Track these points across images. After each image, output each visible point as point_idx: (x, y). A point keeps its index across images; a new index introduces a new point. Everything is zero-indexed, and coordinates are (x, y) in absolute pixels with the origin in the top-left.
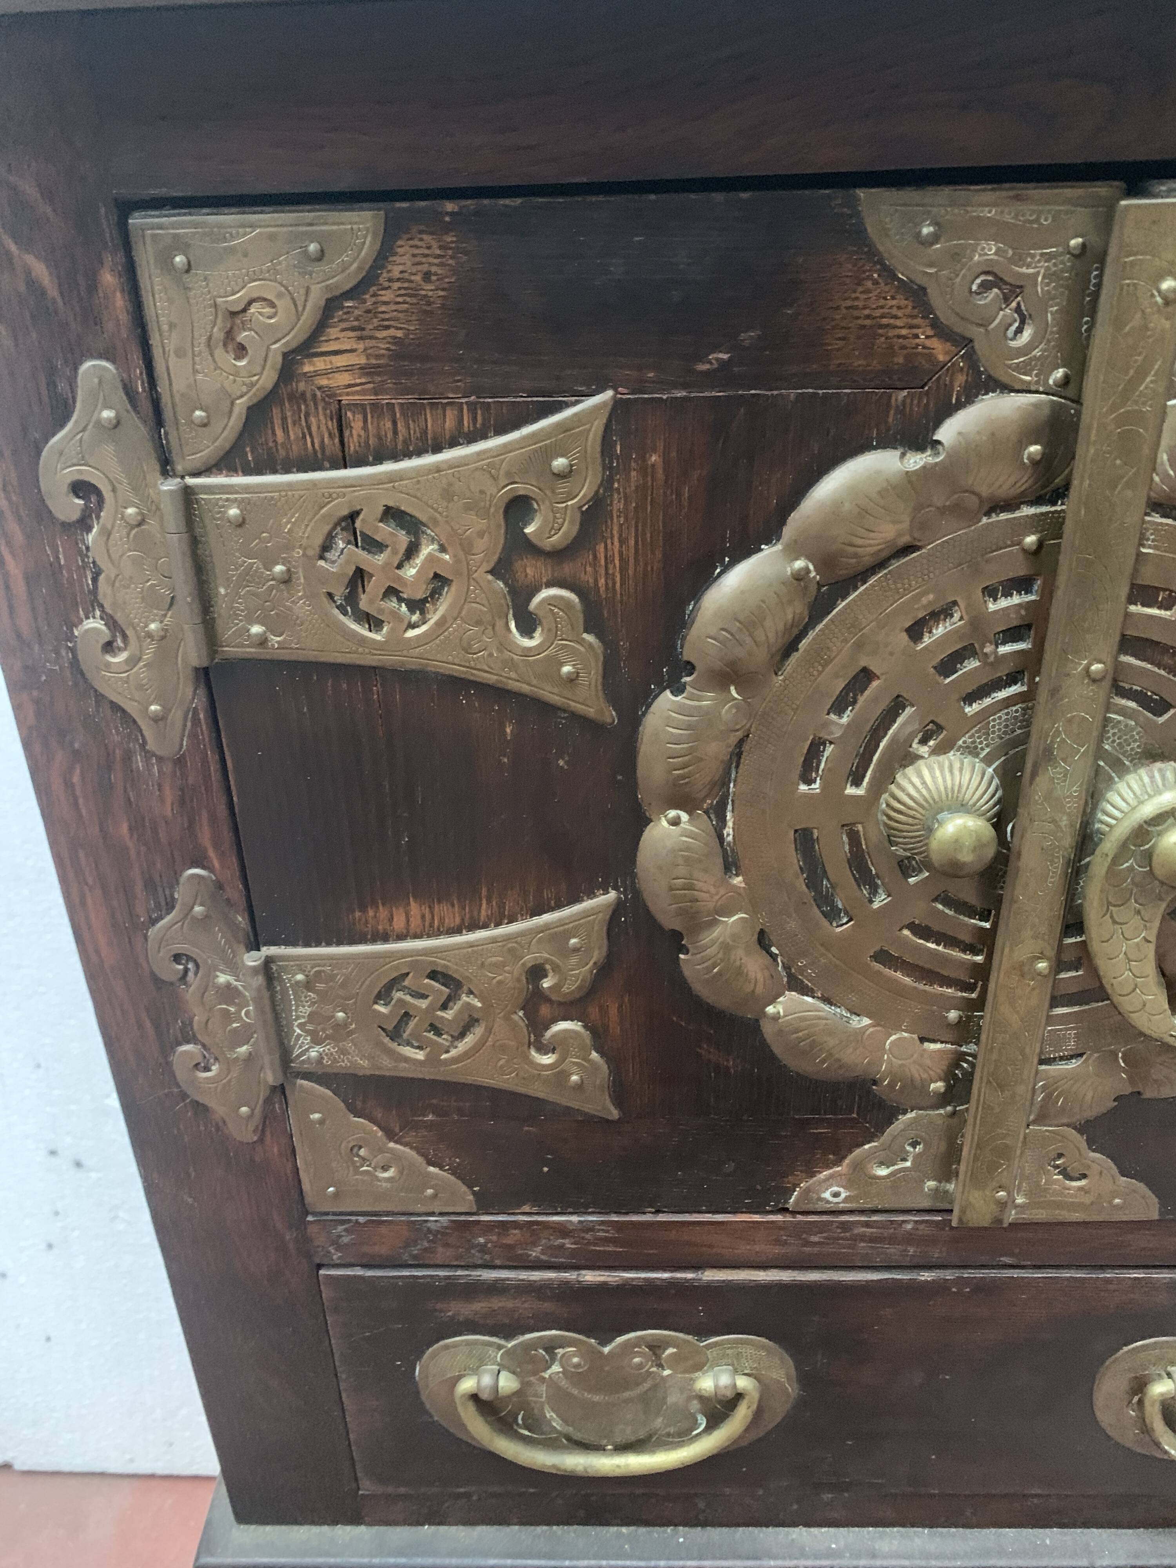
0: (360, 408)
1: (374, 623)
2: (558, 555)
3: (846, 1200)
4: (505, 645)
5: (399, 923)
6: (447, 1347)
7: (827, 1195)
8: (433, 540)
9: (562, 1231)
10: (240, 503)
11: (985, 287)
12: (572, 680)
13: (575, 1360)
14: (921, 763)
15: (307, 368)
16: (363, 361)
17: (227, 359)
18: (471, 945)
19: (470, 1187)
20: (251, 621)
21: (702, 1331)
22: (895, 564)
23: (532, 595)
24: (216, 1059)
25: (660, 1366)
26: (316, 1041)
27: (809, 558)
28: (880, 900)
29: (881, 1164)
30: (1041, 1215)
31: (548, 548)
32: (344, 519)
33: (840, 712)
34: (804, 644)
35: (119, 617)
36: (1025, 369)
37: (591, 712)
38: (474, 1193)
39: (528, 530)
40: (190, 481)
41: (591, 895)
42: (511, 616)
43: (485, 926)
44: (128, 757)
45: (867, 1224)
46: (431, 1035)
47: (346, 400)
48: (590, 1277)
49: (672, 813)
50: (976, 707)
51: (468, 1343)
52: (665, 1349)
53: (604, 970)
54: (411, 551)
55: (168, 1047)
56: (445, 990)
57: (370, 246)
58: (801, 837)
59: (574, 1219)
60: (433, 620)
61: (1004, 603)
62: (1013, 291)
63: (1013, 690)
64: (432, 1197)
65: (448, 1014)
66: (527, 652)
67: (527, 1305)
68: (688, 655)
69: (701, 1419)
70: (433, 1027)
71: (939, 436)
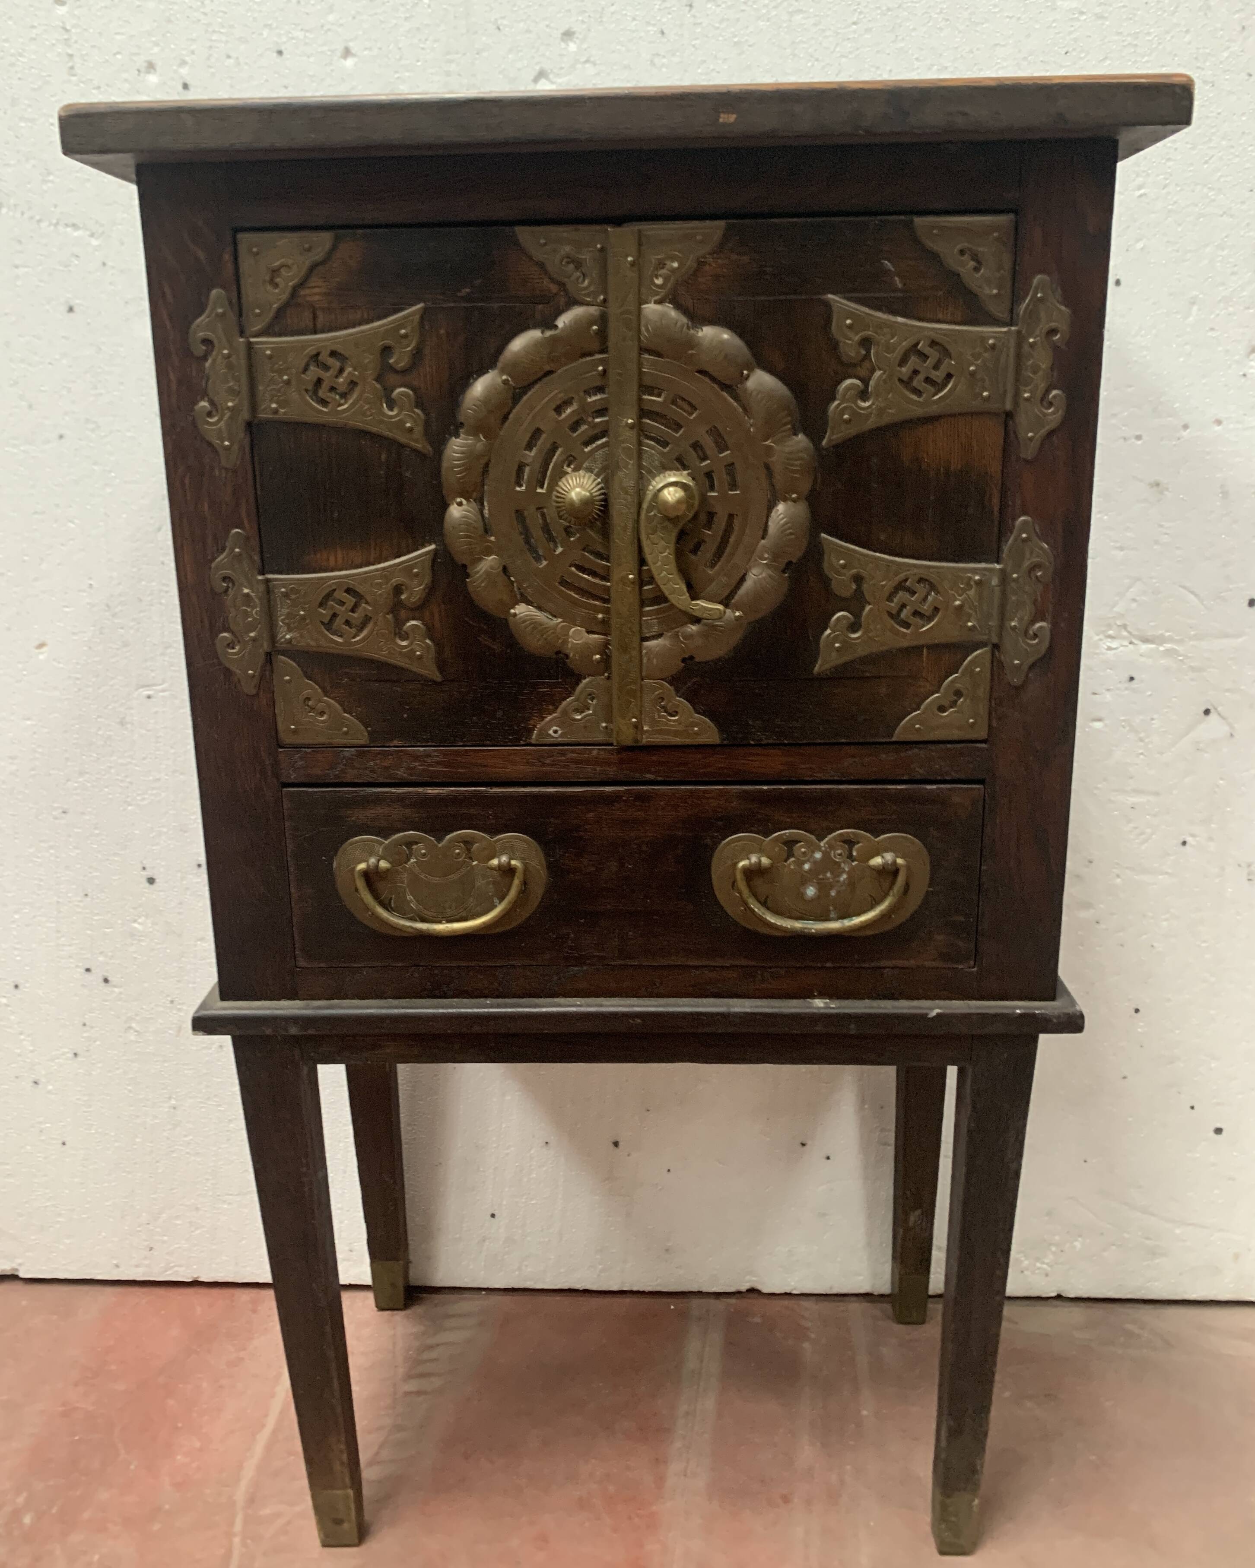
0: (323, 309)
1: (324, 402)
2: (404, 372)
3: (561, 736)
4: (381, 414)
5: (332, 563)
6: (351, 844)
7: (551, 732)
8: (351, 366)
9: (415, 758)
10: (272, 349)
11: (568, 263)
12: (411, 430)
13: (423, 851)
14: (568, 477)
15: (302, 293)
16: (324, 290)
17: (269, 288)
18: (366, 573)
19: (366, 728)
20: (271, 401)
21: (493, 831)
22: (545, 380)
23: (392, 391)
24: (239, 642)
25: (471, 858)
26: (290, 630)
27: (509, 375)
28: (559, 550)
29: (577, 712)
30: (658, 739)
31: (399, 369)
32: (314, 356)
33: (530, 449)
34: (511, 416)
35: (216, 399)
36: (588, 295)
37: (419, 446)
38: (369, 732)
39: (391, 361)
40: (252, 340)
41: (423, 546)
42: (384, 400)
43: (374, 564)
44: (212, 469)
45: (573, 751)
46: (347, 628)
47: (317, 306)
48: (432, 791)
49: (458, 500)
50: (589, 448)
51: (362, 840)
52: (472, 845)
53: (431, 590)
54: (341, 371)
55: (214, 634)
56: (354, 600)
57: (328, 246)
58: (519, 514)
59: (421, 749)
60: (350, 402)
61: (594, 398)
62: (578, 265)
63: (604, 440)
64: (346, 733)
65: (355, 615)
66: (391, 417)
67: (396, 812)
68: (461, 418)
69: (496, 900)
70: (347, 623)
71: (557, 323)
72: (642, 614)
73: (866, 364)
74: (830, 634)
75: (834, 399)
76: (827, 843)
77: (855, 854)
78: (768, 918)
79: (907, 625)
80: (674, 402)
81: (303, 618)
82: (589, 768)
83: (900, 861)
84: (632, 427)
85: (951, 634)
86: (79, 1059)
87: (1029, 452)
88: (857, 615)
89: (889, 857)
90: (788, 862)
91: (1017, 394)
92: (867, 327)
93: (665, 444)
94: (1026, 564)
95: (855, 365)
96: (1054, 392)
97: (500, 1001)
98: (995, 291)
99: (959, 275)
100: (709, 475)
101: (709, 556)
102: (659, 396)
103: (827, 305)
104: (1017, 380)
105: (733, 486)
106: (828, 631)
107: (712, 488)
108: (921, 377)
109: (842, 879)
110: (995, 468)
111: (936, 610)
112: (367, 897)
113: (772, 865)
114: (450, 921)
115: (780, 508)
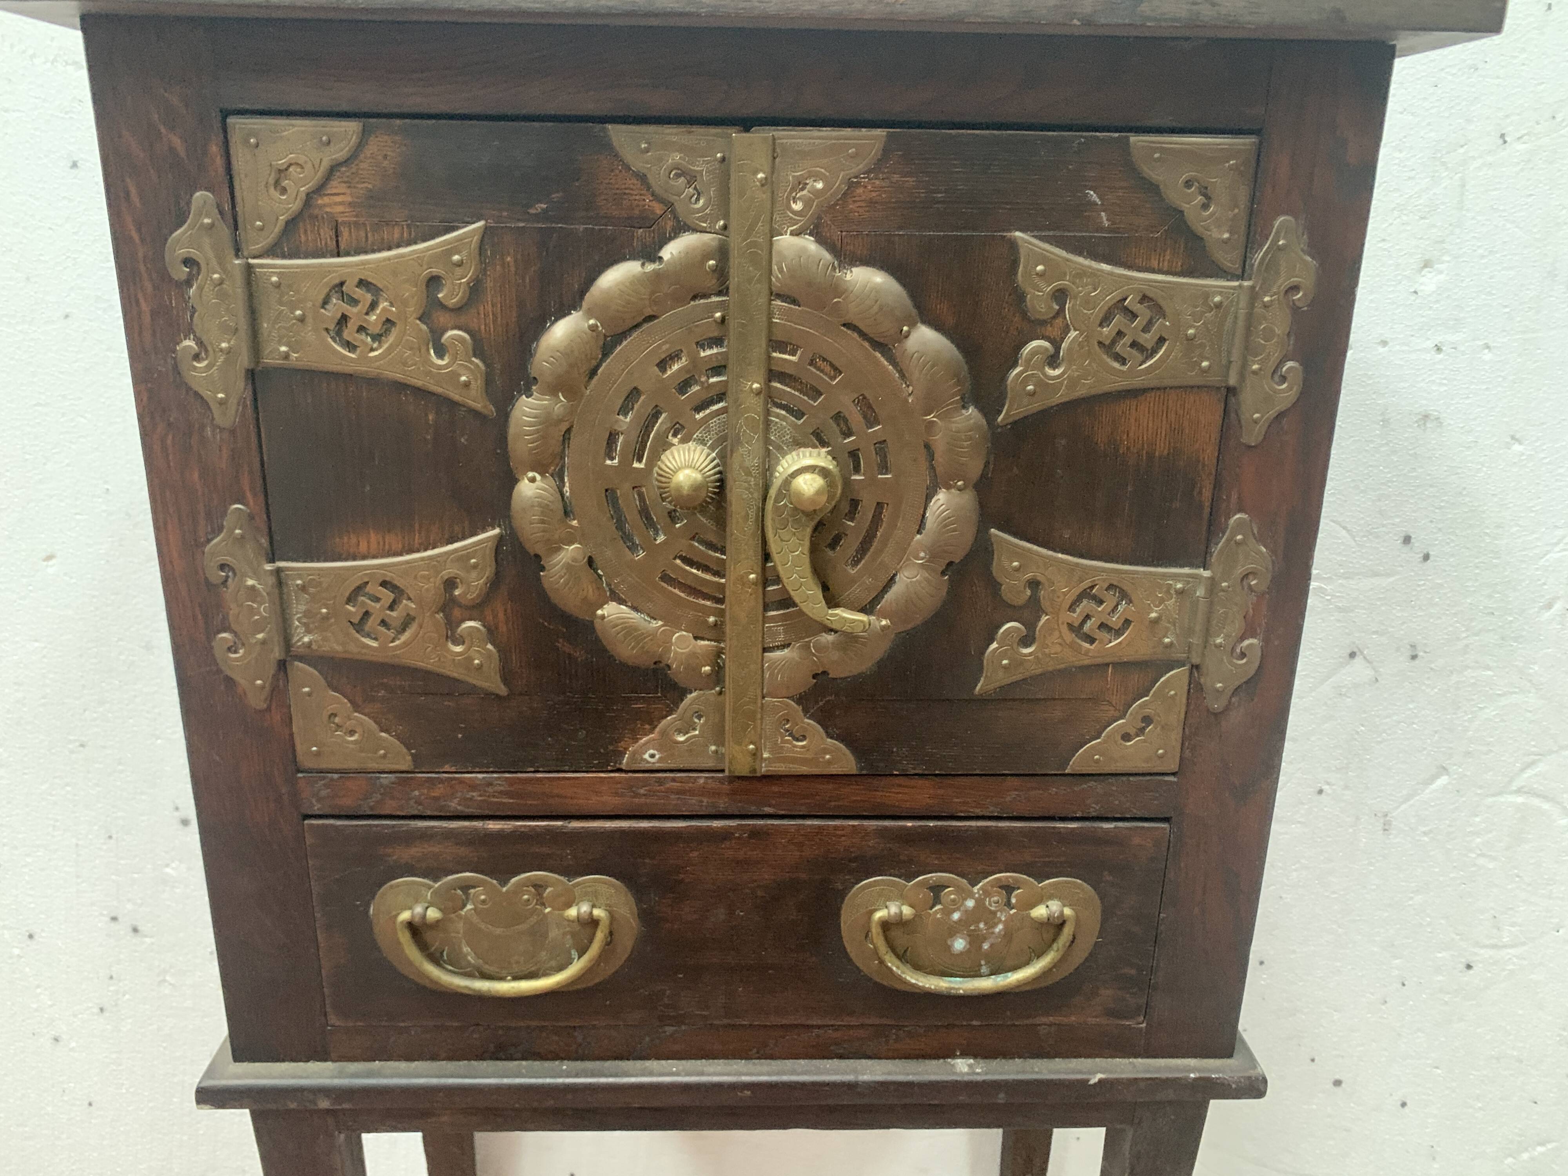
0: (349, 224)
1: (350, 346)
2: (458, 310)
3: (660, 760)
4: (428, 361)
5: (363, 547)
6: (391, 887)
7: (646, 756)
8: (386, 300)
9: (473, 786)
10: (279, 275)
11: (678, 176)
12: (467, 385)
13: (483, 897)
14: (673, 448)
15: (320, 202)
16: (349, 199)
17: (275, 194)
18: (407, 562)
19: (409, 749)
20: (280, 343)
21: (570, 872)
22: (646, 326)
23: (442, 334)
24: (243, 644)
25: (543, 905)
26: (308, 631)
27: (597, 319)
28: (661, 538)
29: (680, 731)
30: (781, 768)
31: (451, 306)
32: (336, 286)
33: (626, 415)
34: (600, 371)
35: (204, 339)
36: (703, 220)
37: (478, 406)
38: (412, 754)
39: (440, 296)
40: (251, 261)
41: (484, 530)
42: (431, 346)
43: (418, 551)
44: (202, 427)
45: (674, 780)
46: (383, 629)
47: (340, 220)
48: (493, 826)
49: (530, 474)
50: (701, 415)
51: (406, 883)
52: (545, 889)
53: (495, 583)
54: (373, 306)
55: (211, 634)
56: (392, 596)
57: (354, 139)
58: (610, 494)
59: (480, 776)
60: (385, 346)
61: (709, 352)
62: (692, 179)
63: (721, 405)
64: (384, 756)
65: (394, 614)
66: (440, 367)
67: (448, 851)
68: (534, 372)
69: (574, 954)
70: (383, 623)
71: (661, 254)
72: (765, 620)
73: (1059, 321)
74: (997, 649)
75: (1015, 364)
76: (981, 888)
77: (1013, 901)
78: (908, 978)
79: (1092, 640)
80: (812, 363)
81: (326, 618)
82: (694, 800)
83: (1067, 911)
84: (758, 393)
85: (1143, 650)
86: (106, 1014)
87: (1252, 436)
88: (1030, 626)
89: (1055, 906)
90: (934, 910)
91: (1244, 365)
92: (1062, 276)
93: (799, 414)
94: (1240, 571)
95: (1043, 323)
96: (1290, 364)
97: (579, 1065)
98: (1226, 236)
99: (1182, 212)
100: (854, 455)
101: (852, 551)
102: (793, 354)
103: (1013, 245)
104: (1246, 348)
105: (884, 467)
106: (994, 645)
107: (857, 470)
108: (1127, 340)
109: (997, 930)
110: (1209, 455)
111: (1127, 622)
112: (412, 952)
113: (915, 916)
114: (516, 978)
115: (941, 497)
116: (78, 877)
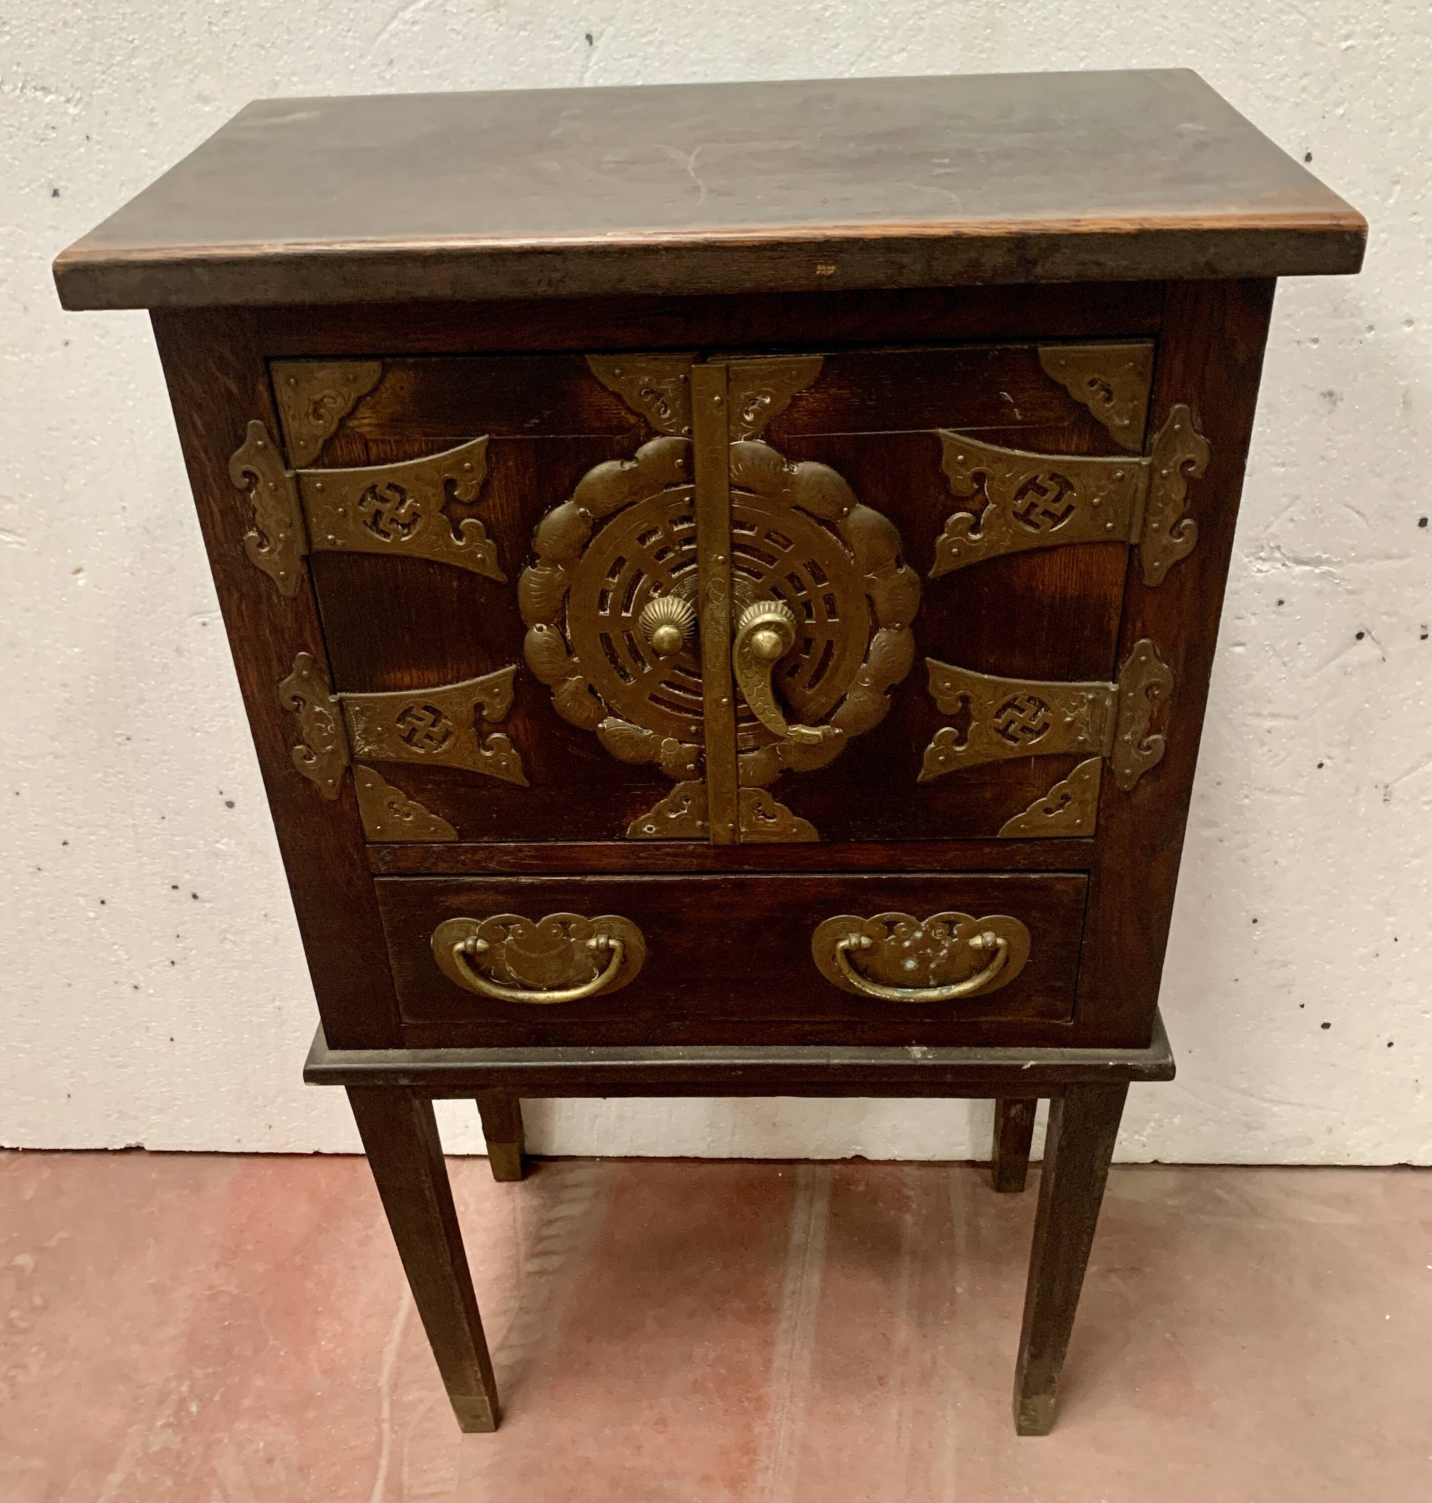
0: (376, 441)
1: (386, 535)
2: (471, 504)
3: (656, 832)
4: (449, 544)
5: (407, 682)
6: (447, 925)
7: (645, 829)
8: (412, 497)
9: (507, 852)
10: (321, 481)
11: (647, 393)
12: (483, 560)
13: (520, 931)
14: (654, 601)
15: (351, 424)
16: (374, 421)
17: (314, 421)
18: (443, 692)
19: (454, 825)
20: (327, 533)
21: (590, 913)
22: (626, 511)
23: (460, 521)
24: (315, 753)
25: (569, 936)
26: (367, 743)
27: (586, 507)
28: (648, 669)
29: (672, 811)
30: (756, 839)
31: (465, 501)
32: (371, 488)
33: (614, 577)
34: (591, 545)
35: (266, 531)
36: (670, 426)
37: (493, 576)
38: (457, 830)
39: (456, 493)
40: (299, 471)
41: (504, 667)
42: (451, 530)
43: (451, 684)
44: (269, 597)
45: (669, 846)
46: (427, 741)
47: (369, 437)
48: (524, 880)
49: (538, 625)
50: (677, 574)
51: (459, 922)
52: (570, 925)
53: (514, 707)
54: (402, 502)
55: (289, 747)
56: (433, 716)
57: (376, 376)
58: (606, 639)
59: (512, 844)
60: (414, 532)
61: (681, 527)
62: (659, 395)
63: (693, 566)
64: (435, 832)
65: (435, 729)
66: (460, 547)
67: (490, 898)
68: (537, 550)
69: (596, 971)
70: (428, 736)
71: (636, 455)
72: (737, 730)
73: (979, 497)
74: (934, 748)
75: (942, 532)
76: (927, 923)
77: (955, 932)
78: (868, 990)
79: (1016, 740)
80: (768, 536)
81: (381, 733)
82: (685, 861)
83: (1000, 941)
84: (723, 563)
85: (1061, 746)
86: (176, 966)
87: (1153, 580)
88: (963, 729)
89: (989, 937)
90: (889, 939)
91: (1145, 523)
92: (980, 463)
93: (758, 575)
94: (1144, 683)
95: (967, 498)
96: (1187, 522)
97: (604, 1050)
98: (1127, 422)
99: (1087, 406)
100: (807, 605)
101: (808, 678)
102: (751, 529)
103: (937, 440)
104: (1146, 510)
105: (832, 613)
106: (932, 745)
107: (810, 616)
108: (1039, 510)
109: (942, 954)
110: (1116, 593)
111: (1046, 726)
112: (466, 973)
113: (872, 944)
114: (551, 989)
115: (881, 636)
116: (138, 852)
